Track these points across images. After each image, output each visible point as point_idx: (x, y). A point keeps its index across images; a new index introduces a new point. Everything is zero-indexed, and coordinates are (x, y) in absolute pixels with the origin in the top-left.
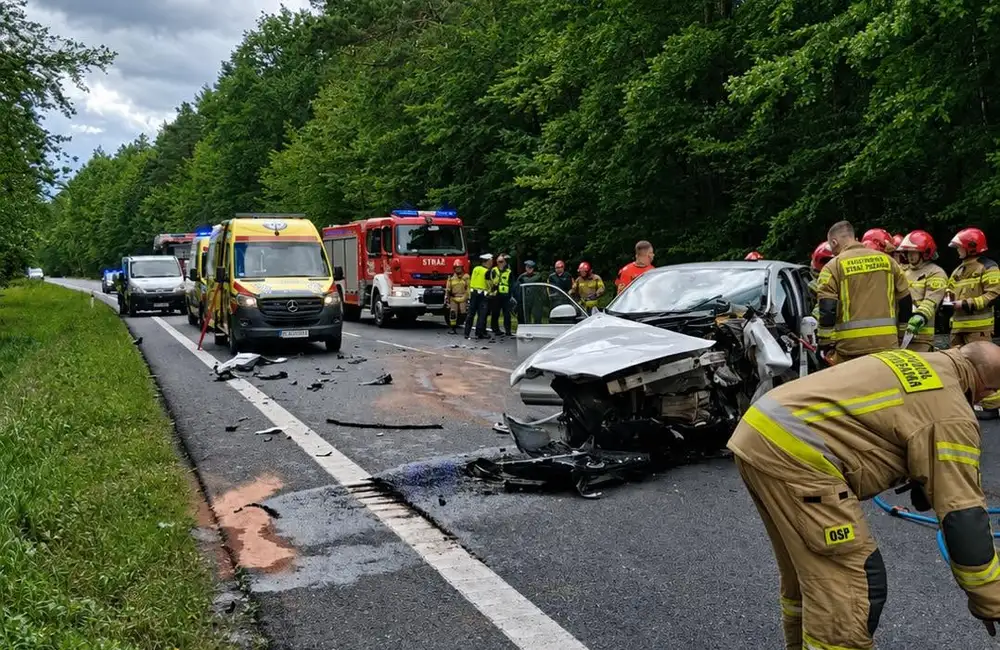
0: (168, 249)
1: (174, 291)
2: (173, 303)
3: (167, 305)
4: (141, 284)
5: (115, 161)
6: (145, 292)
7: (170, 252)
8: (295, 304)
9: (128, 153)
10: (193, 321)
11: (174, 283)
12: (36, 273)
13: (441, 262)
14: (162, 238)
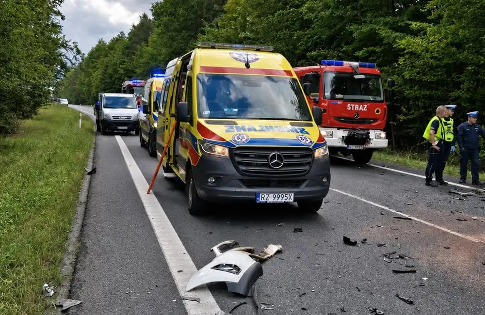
0: (130, 90)
1: (132, 119)
2: (131, 127)
3: (126, 128)
4: (110, 113)
5: (109, 46)
6: (112, 119)
7: (132, 92)
8: (279, 157)
9: (116, 41)
10: (144, 144)
11: (132, 112)
12: (65, 101)
13: (363, 108)
14: (127, 83)
